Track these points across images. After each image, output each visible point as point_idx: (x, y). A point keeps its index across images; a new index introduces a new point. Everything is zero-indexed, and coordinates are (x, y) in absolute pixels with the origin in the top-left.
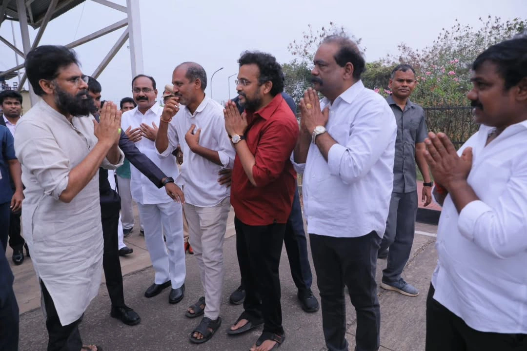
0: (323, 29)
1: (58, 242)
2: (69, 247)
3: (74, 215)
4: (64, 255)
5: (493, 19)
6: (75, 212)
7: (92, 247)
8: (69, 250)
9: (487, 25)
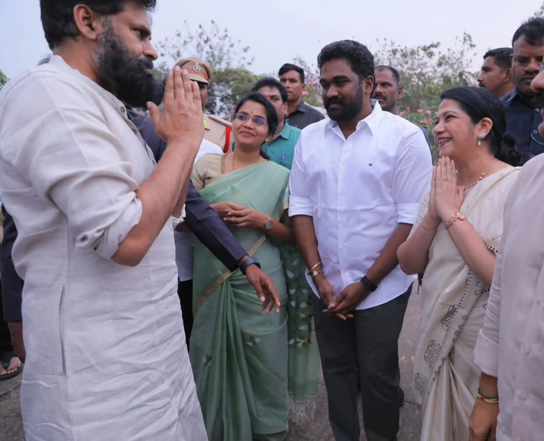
0: (200, 26)
1: (124, 363)
2: (146, 373)
3: (150, 303)
4: (137, 392)
5: (389, 43)
6: (151, 295)
7: (175, 375)
8: (145, 379)
9: (384, 47)
